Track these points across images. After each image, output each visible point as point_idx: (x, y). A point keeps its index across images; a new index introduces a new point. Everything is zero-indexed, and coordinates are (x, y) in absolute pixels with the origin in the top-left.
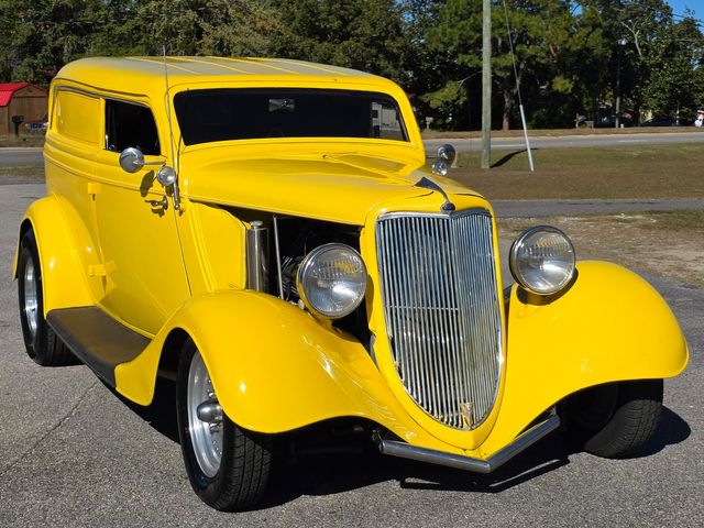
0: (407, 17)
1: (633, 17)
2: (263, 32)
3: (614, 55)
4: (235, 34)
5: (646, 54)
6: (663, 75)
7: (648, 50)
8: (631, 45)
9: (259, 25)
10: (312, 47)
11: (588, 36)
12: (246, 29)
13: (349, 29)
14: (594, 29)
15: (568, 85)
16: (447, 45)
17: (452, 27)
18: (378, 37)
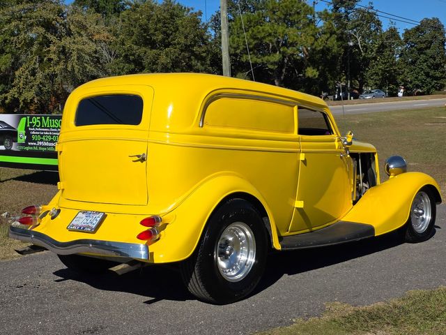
1: (356, 27)
3: (345, 52)
4: (74, 42)
5: (366, 52)
6: (377, 65)
7: (367, 49)
8: (356, 46)
9: (96, 37)
10: (145, 52)
11: (327, 40)
13: (170, 40)
14: (331, 35)
15: (315, 73)
16: (236, 49)
17: (238, 37)
18: (190, 45)
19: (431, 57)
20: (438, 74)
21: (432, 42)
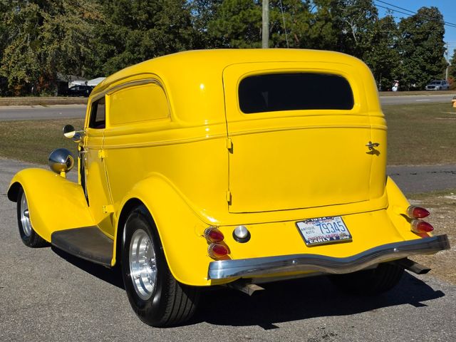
0: (195, 13)
1: (351, 15)
2: (89, 21)
3: (339, 41)
4: (68, 21)
5: (360, 42)
6: (371, 56)
7: (361, 38)
8: (350, 34)
9: (87, 16)
10: (127, 33)
11: (322, 27)
12: (77, 18)
13: (153, 20)
14: (326, 23)
16: (223, 33)
17: (227, 20)
18: (174, 27)
19: (428, 50)
20: (435, 69)
21: (429, 33)
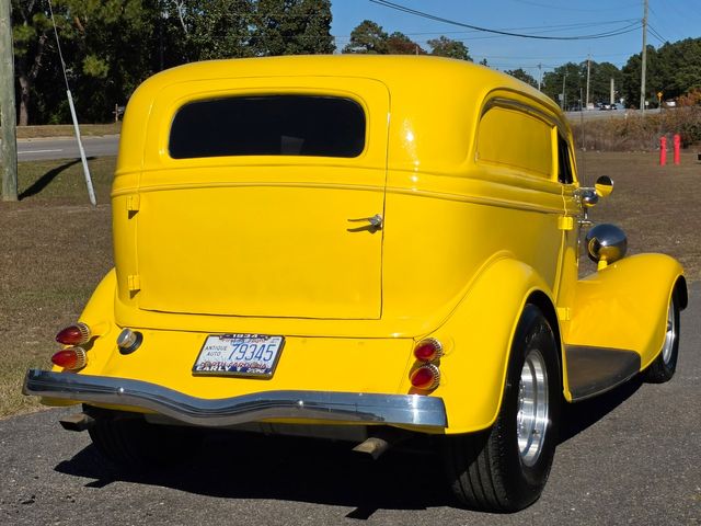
3: (156, 31)
5: (193, 32)
6: (214, 56)
7: (195, 26)
15: (102, 67)
19: (305, 48)
21: (307, 20)
